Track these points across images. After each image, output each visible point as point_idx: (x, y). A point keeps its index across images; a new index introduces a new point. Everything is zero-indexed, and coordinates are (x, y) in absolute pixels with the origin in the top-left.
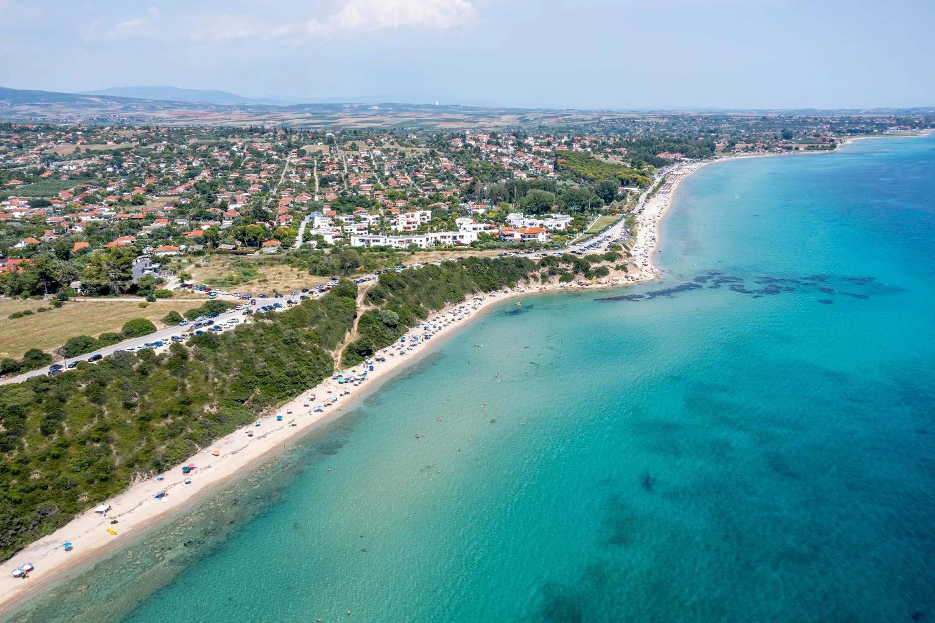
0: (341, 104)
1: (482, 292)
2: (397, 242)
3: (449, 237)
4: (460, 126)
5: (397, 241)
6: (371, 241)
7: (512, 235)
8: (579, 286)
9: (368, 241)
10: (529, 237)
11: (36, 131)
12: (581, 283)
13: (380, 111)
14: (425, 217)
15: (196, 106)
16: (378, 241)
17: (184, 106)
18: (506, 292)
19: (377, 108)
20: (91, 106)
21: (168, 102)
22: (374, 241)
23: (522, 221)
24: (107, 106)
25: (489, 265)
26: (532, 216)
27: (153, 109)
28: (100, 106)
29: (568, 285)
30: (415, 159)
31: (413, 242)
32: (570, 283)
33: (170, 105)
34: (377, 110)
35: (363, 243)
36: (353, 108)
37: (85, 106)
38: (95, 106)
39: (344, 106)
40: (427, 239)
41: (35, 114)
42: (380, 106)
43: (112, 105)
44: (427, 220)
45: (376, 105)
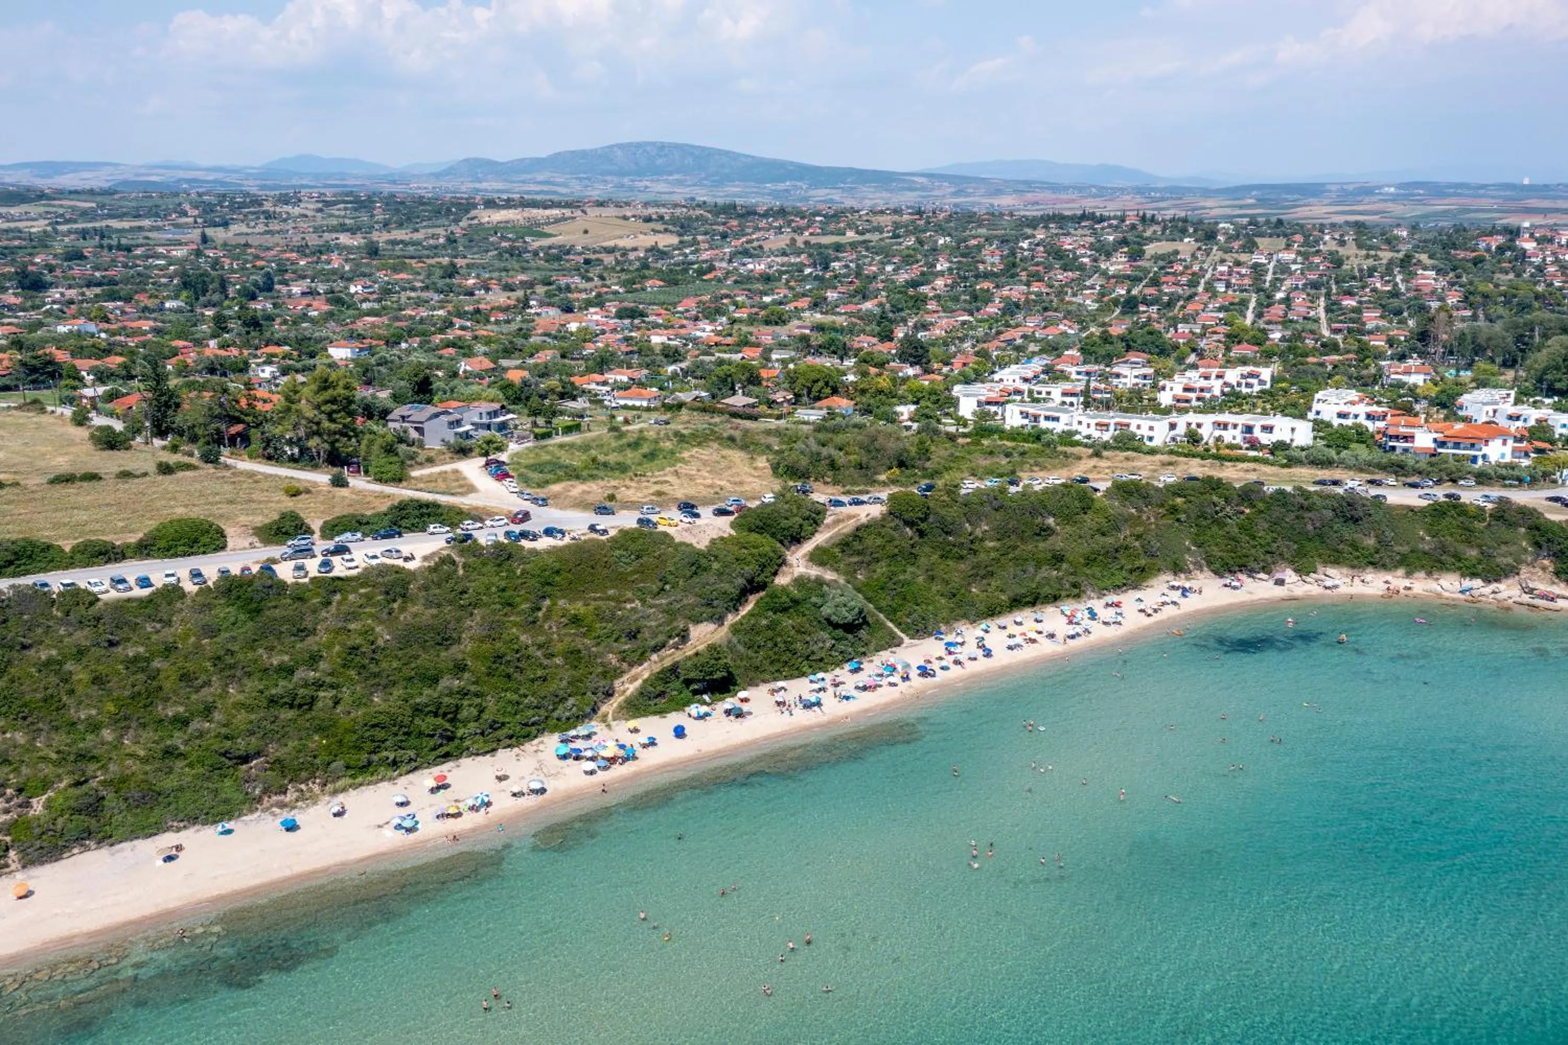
0: (1324, 185)
1: (1208, 573)
2: (1093, 426)
3: (1235, 426)
4: (1551, 221)
5: (1093, 422)
6: (1042, 419)
7: (1408, 438)
8: (1526, 598)
9: (1036, 418)
10: (1457, 446)
11: (765, 215)
12: (1531, 591)
13: (1398, 195)
14: (1254, 381)
15: (1066, 188)
16: (1057, 419)
17: (1047, 188)
18: (1280, 582)
19: (1392, 190)
20: (911, 189)
21: (1025, 182)
22: (1047, 418)
23: (1490, 409)
24: (932, 190)
25: (1252, 506)
26: (1548, 401)
27: (998, 192)
28: (923, 188)
29: (1488, 590)
30: (1361, 270)
31: (1133, 428)
32: (1494, 586)
33: (1026, 186)
34: (1391, 194)
35: (1026, 421)
36: (1343, 190)
37: (904, 189)
38: (916, 189)
39: (1328, 187)
40: (1173, 426)
41: (832, 201)
42: (1399, 186)
43: (940, 187)
44: (1257, 388)
45: (1389, 186)
